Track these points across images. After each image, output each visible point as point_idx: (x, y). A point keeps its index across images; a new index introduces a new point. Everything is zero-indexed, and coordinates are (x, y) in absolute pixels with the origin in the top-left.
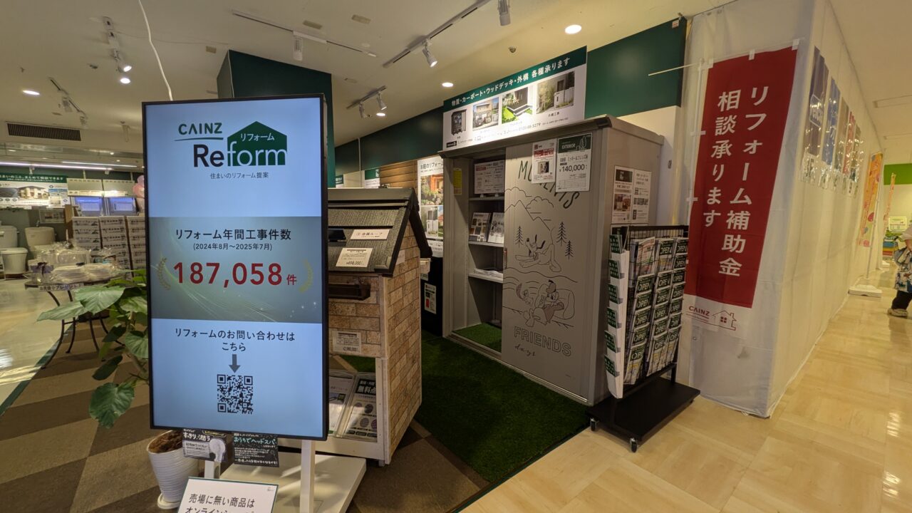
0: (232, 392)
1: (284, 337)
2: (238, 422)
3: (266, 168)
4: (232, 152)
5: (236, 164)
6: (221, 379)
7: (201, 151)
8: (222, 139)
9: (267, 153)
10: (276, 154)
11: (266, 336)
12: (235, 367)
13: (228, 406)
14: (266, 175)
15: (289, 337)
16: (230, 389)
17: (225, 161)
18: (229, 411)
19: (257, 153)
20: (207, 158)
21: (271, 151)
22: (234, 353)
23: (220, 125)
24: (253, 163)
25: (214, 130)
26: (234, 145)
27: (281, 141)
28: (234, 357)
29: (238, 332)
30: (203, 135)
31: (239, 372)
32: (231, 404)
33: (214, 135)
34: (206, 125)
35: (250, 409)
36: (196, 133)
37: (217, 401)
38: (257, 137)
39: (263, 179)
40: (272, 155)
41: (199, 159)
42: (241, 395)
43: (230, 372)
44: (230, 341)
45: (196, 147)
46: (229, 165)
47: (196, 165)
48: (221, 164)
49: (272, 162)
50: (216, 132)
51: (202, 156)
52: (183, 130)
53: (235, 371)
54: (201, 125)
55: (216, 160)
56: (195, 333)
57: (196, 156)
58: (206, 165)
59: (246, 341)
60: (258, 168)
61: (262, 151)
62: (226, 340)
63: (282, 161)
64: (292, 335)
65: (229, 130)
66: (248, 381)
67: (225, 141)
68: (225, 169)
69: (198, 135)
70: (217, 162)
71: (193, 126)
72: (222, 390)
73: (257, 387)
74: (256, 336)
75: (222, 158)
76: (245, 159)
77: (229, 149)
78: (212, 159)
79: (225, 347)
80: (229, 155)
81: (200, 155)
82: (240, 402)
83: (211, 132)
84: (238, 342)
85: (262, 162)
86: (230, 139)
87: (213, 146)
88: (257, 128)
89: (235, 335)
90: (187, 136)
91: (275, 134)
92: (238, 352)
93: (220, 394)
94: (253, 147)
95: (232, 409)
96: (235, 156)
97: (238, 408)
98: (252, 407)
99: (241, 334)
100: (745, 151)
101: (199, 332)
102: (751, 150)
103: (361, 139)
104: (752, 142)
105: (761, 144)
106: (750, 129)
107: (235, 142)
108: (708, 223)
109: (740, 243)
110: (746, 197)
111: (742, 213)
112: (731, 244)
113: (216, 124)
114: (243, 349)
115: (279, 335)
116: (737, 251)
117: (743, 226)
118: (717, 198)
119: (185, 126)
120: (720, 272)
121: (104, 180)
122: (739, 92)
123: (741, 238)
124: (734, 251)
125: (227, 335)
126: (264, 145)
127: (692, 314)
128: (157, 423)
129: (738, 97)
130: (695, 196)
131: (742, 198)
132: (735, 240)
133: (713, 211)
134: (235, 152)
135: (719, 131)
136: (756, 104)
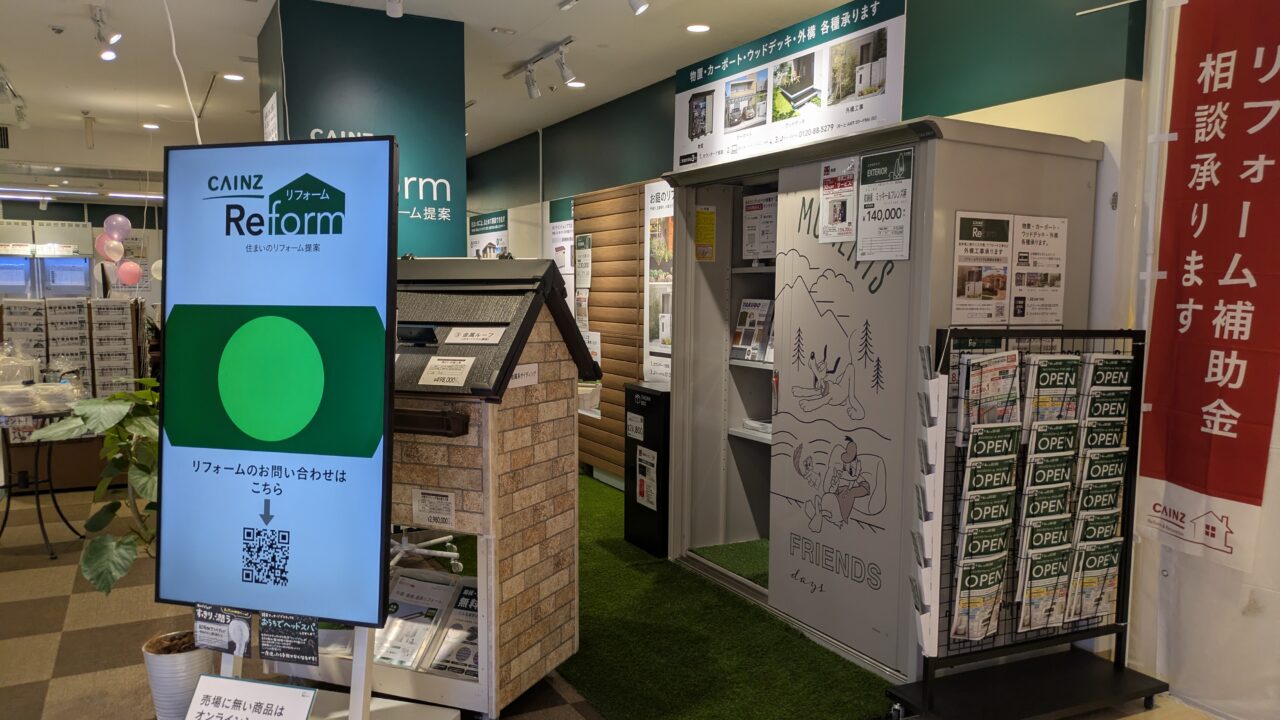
0: (261, 553)
1: (333, 477)
2: (269, 598)
3: (318, 238)
4: (275, 215)
5: (279, 232)
6: (249, 534)
7: (235, 213)
8: (262, 197)
9: (320, 217)
10: (331, 218)
11: (309, 474)
12: (267, 517)
13: (255, 573)
14: (316, 248)
15: (340, 476)
16: (259, 549)
17: (265, 228)
18: (257, 581)
19: (307, 217)
20: (243, 223)
21: (325, 214)
22: (268, 497)
23: (260, 177)
24: (301, 232)
25: (252, 185)
26: (278, 205)
27: (337, 200)
28: (267, 503)
29: (274, 468)
30: (239, 192)
31: (272, 525)
32: (259, 571)
33: (252, 192)
34: (243, 178)
35: (284, 579)
36: (230, 188)
37: (242, 565)
38: (307, 195)
39: (313, 253)
40: (325, 220)
41: (233, 224)
42: (274, 559)
43: (260, 525)
44: (262, 480)
45: (229, 208)
46: (270, 233)
47: (228, 233)
48: (260, 232)
49: (325, 230)
50: (255, 187)
51: (237, 221)
52: (214, 184)
53: (267, 523)
54: (236, 178)
55: (254, 225)
56: (218, 468)
57: (229, 220)
58: (241, 232)
59: (283, 482)
60: (307, 238)
61: (313, 214)
62: (257, 478)
63: (338, 229)
64: (343, 474)
65: (270, 186)
66: (284, 537)
67: (267, 199)
68: (265, 238)
69: (233, 192)
70: (255, 229)
71: (226, 179)
72: (249, 549)
73: (295, 548)
74: (297, 474)
75: (262, 223)
76: (291, 225)
77: (271, 212)
78: (249, 224)
79: (256, 488)
80: (271, 219)
81: (234, 219)
82: (272, 568)
83: (249, 187)
84: (272, 481)
85: (312, 230)
86: (273, 198)
87: (251, 207)
88: (307, 182)
89: (270, 472)
90: (218, 193)
91: (331, 190)
92: (272, 496)
93: (247, 555)
94: (301, 208)
95: (261, 577)
96: (278, 220)
97: (268, 577)
98: (287, 576)
99: (277, 470)
100: (1243, 176)
101: (222, 466)
102: (1255, 175)
103: (545, 130)
104: (1257, 159)
105: (1272, 162)
106: (1252, 130)
107: (279, 202)
108: (1183, 326)
109: (1237, 367)
110: (1246, 271)
111: (1239, 306)
112: (1219, 370)
113: (255, 176)
114: (279, 492)
115: (326, 474)
116: (1231, 386)
117: (1242, 333)
118: (1197, 273)
119: (217, 179)
120: (1203, 429)
121: (36, 222)
122: (1233, 54)
123: (1239, 357)
124: (1226, 385)
125: (259, 471)
126: (316, 205)
127: (1158, 520)
128: (163, 595)
129: (1232, 64)
130: (1161, 269)
131: (1238, 274)
132: (1227, 361)
133: (1191, 300)
134: (278, 215)
135: (1200, 134)
136: (1263, 80)
